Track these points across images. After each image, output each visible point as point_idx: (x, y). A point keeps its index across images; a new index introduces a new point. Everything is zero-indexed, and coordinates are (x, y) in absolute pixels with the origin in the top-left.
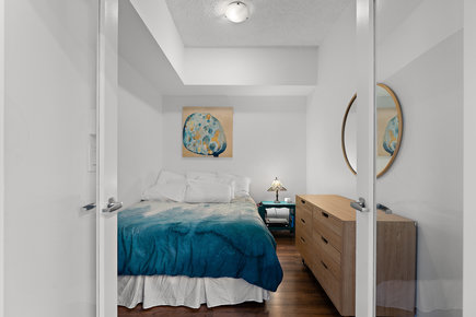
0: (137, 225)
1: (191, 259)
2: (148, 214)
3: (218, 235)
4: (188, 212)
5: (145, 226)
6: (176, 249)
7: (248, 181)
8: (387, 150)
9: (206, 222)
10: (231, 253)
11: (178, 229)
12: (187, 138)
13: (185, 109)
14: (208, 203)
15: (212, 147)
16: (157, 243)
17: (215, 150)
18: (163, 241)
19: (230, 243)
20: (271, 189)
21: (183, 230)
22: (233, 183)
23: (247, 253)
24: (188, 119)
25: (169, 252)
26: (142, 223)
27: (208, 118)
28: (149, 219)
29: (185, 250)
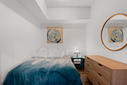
0: (27, 69)
1: (48, 83)
2: (33, 63)
3: (59, 73)
4: (48, 62)
5: (30, 69)
6: (42, 79)
7: (68, 50)
8: (112, 40)
9: (54, 67)
10: (63, 80)
11: (43, 71)
12: (49, 37)
13: (48, 28)
14: (55, 58)
15: (56, 40)
16: (35, 76)
17: (58, 41)
18: (37, 76)
19: (63, 76)
20: (75, 53)
21: (45, 71)
22: (63, 51)
23: (70, 80)
24: (49, 31)
25: (39, 80)
26: (29, 68)
27: (55, 30)
28: (33, 65)
29: (46, 79)
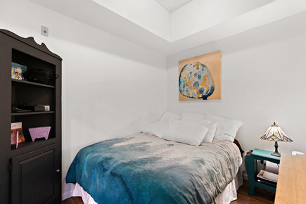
12: (182, 85)
15: (201, 91)
24: (182, 70)
27: (197, 65)
